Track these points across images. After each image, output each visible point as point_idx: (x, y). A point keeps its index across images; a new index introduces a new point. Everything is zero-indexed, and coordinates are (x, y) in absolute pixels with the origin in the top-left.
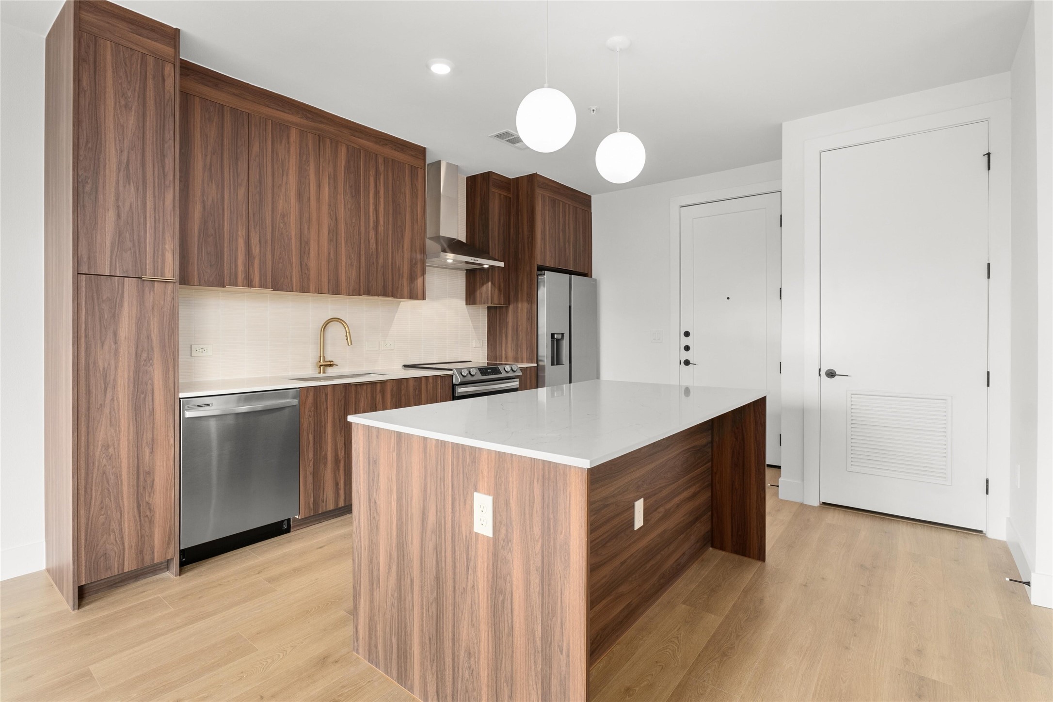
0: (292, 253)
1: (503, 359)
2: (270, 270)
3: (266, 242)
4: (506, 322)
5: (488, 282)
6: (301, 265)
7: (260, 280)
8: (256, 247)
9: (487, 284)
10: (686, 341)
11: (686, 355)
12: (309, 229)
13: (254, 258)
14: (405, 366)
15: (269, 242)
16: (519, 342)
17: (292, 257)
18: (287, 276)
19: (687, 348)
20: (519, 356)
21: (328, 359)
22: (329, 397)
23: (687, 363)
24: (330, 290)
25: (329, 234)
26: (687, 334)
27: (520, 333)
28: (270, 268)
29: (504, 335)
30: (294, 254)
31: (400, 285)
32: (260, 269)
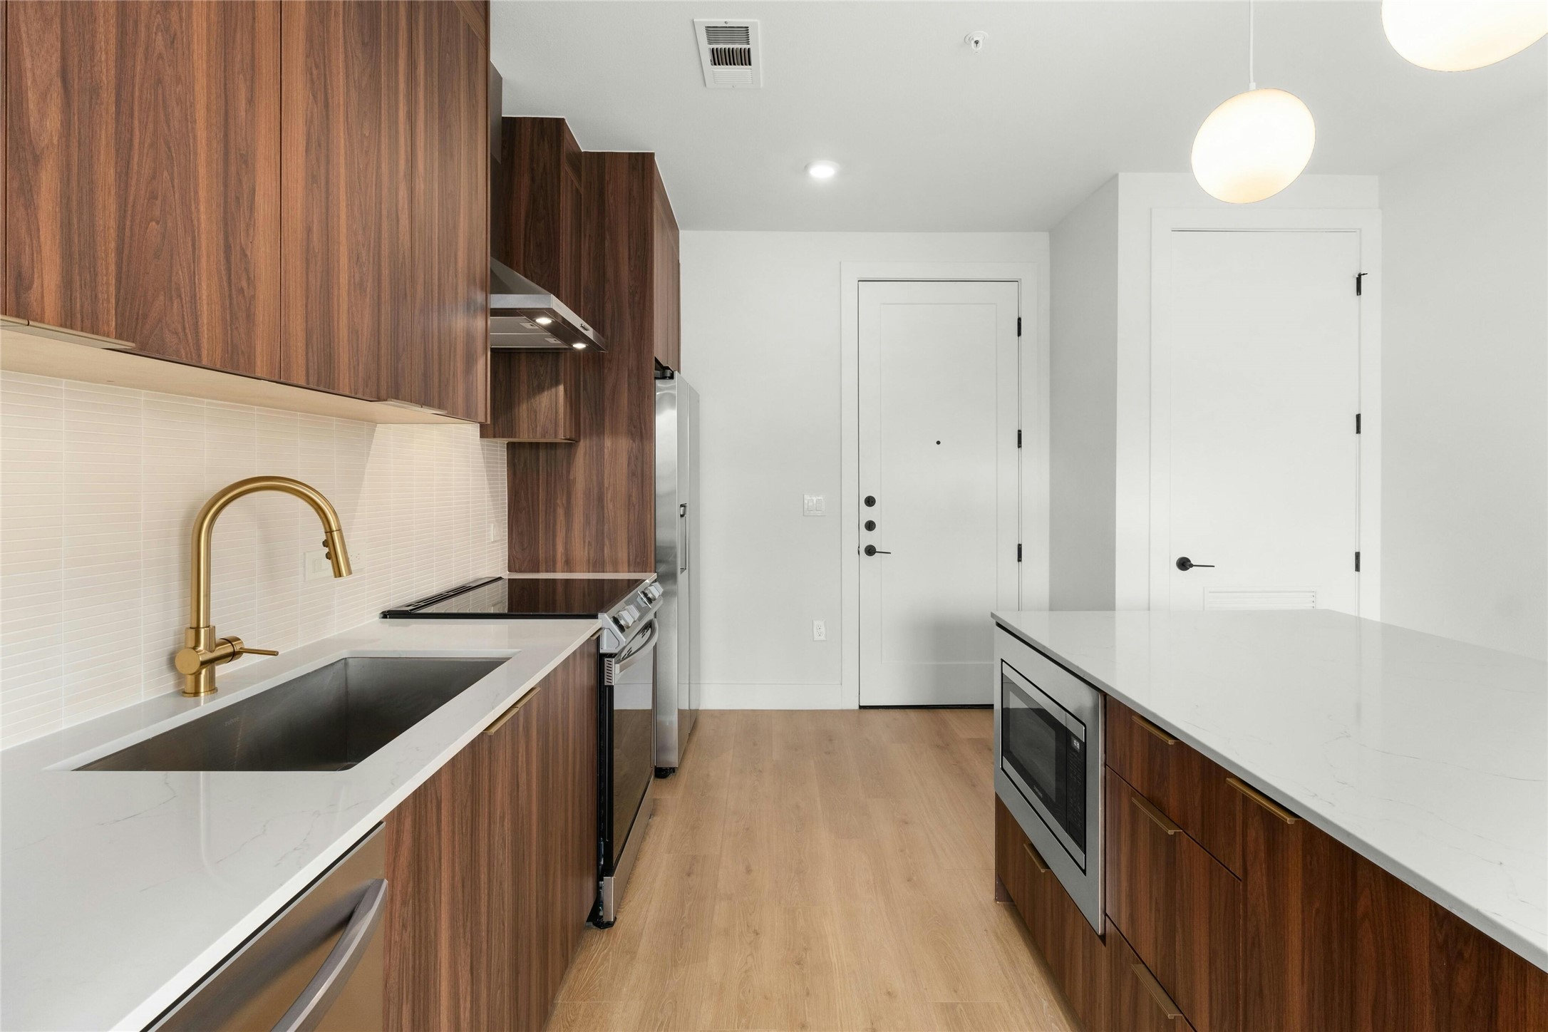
0: (197, 185)
1: (559, 565)
2: (113, 245)
3: (94, 91)
4: (568, 480)
5: (557, 384)
6: (228, 249)
7: (67, 284)
8: (44, 97)
9: (553, 390)
10: (869, 514)
11: (869, 538)
12: (251, 101)
13: (37, 160)
14: (387, 615)
15: (108, 96)
16: (606, 527)
17: (197, 203)
18: (178, 289)
19: (870, 526)
20: (606, 555)
21: (220, 634)
22: (445, 813)
23: (870, 551)
24: (311, 372)
25: (307, 151)
26: (870, 501)
27: (611, 506)
28: (112, 233)
29: (560, 511)
30: (202, 194)
31: (451, 376)
32: (66, 226)
